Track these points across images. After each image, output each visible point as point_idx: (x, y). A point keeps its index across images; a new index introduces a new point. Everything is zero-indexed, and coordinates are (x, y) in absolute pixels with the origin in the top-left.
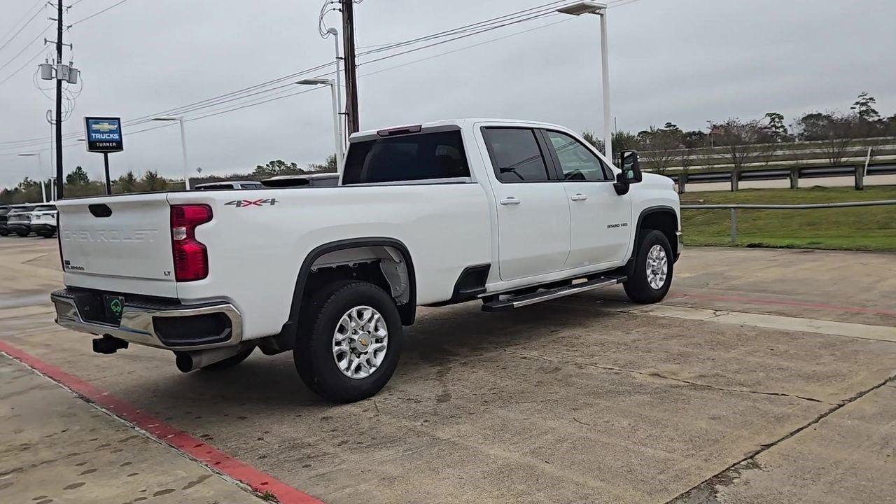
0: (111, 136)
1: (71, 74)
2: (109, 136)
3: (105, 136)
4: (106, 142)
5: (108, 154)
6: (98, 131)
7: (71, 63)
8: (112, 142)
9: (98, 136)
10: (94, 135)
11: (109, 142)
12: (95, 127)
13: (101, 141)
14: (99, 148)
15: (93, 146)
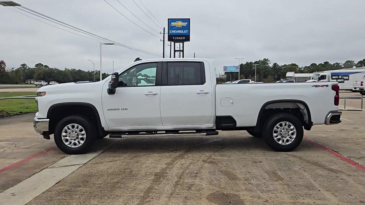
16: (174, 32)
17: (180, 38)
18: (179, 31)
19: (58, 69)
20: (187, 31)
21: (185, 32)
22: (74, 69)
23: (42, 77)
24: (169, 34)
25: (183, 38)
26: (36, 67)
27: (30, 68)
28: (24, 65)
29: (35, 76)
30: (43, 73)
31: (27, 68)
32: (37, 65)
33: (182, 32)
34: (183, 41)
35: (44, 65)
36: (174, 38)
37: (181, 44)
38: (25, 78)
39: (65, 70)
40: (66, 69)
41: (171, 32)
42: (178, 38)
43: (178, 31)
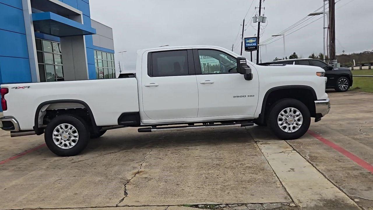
0: (253, 44)
1: (263, 20)
2: (252, 44)
3: (251, 45)
4: (251, 47)
5: (252, 52)
6: (249, 43)
7: (264, 15)
8: (254, 47)
9: (249, 45)
10: (247, 44)
11: (252, 47)
12: (247, 41)
13: (250, 47)
14: (249, 49)
15: (247, 49)
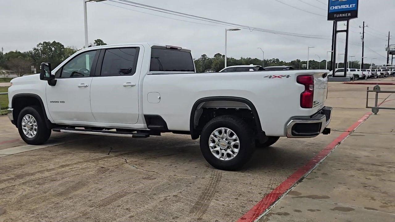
16: (336, 8)
17: (344, 15)
18: (343, 7)
19: (234, 59)
20: (354, 5)
21: (350, 7)
22: (250, 58)
23: (219, 67)
24: (329, 12)
25: (348, 14)
26: (215, 58)
27: (209, 58)
28: (204, 56)
29: (213, 66)
30: (220, 63)
31: (207, 58)
32: (215, 56)
33: (347, 6)
34: (347, 19)
35: (222, 55)
36: (336, 16)
37: (346, 22)
38: (204, 68)
39: (240, 59)
40: (242, 58)
41: (332, 8)
42: (341, 15)
43: (341, 6)
